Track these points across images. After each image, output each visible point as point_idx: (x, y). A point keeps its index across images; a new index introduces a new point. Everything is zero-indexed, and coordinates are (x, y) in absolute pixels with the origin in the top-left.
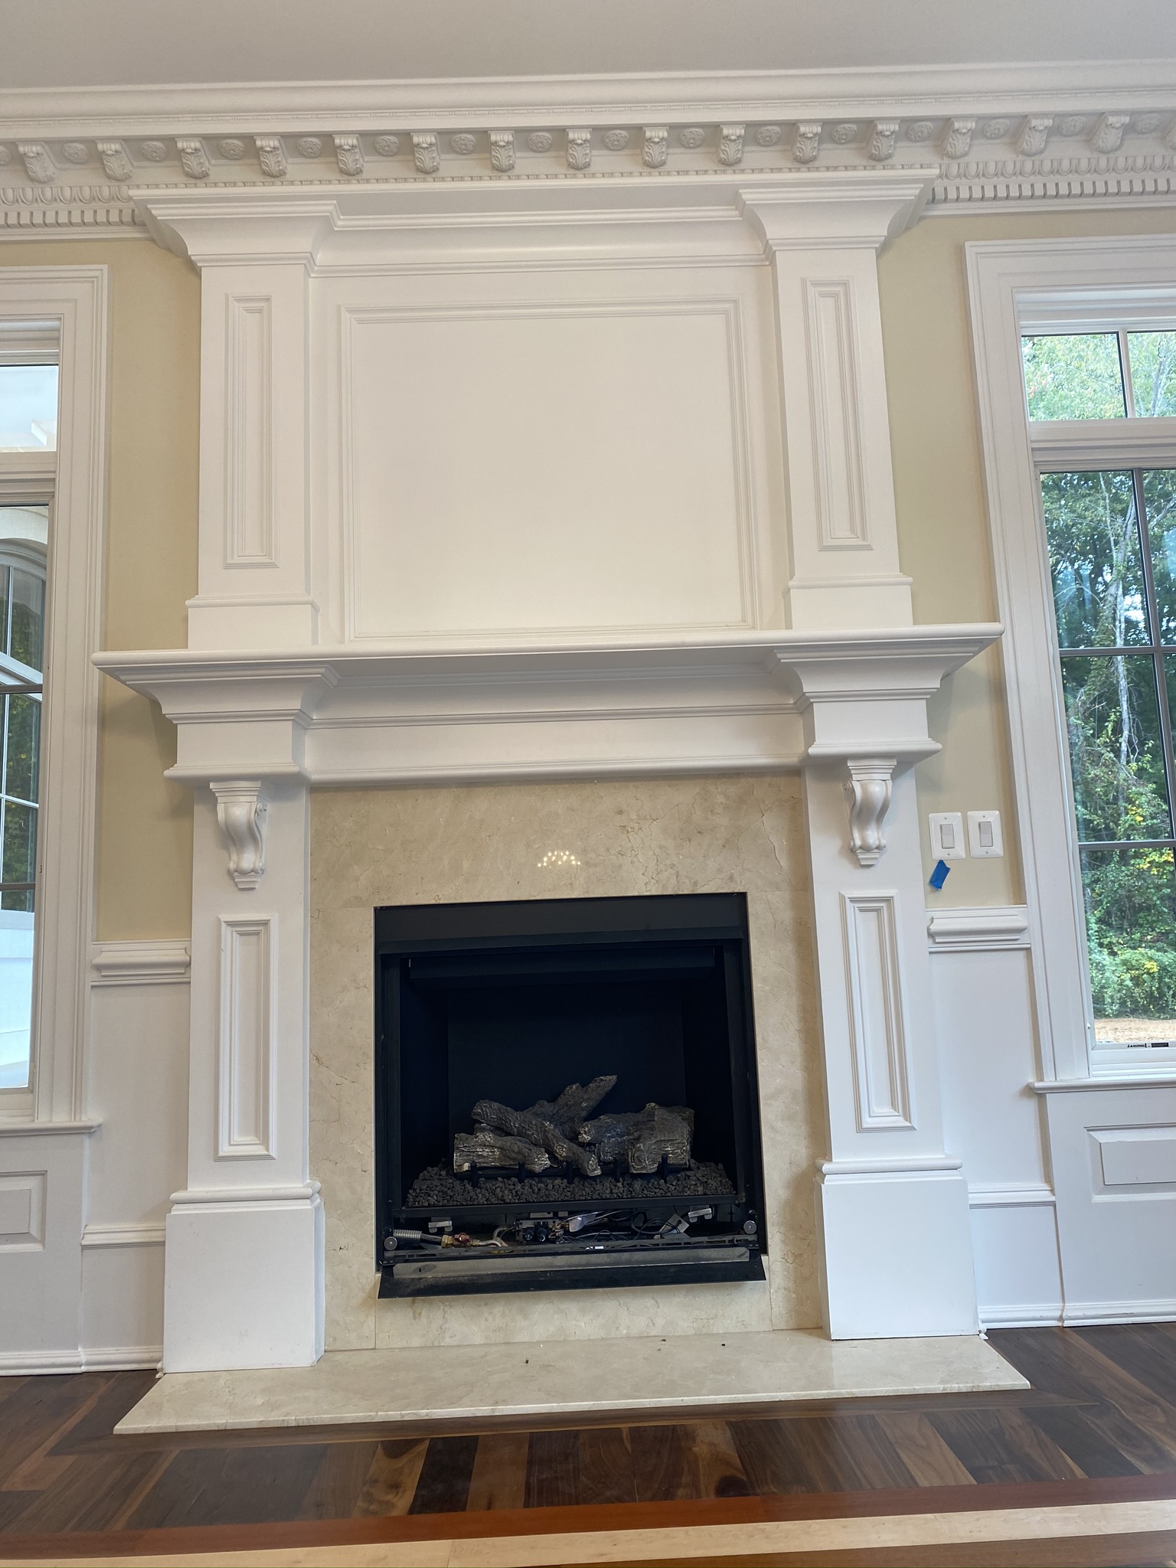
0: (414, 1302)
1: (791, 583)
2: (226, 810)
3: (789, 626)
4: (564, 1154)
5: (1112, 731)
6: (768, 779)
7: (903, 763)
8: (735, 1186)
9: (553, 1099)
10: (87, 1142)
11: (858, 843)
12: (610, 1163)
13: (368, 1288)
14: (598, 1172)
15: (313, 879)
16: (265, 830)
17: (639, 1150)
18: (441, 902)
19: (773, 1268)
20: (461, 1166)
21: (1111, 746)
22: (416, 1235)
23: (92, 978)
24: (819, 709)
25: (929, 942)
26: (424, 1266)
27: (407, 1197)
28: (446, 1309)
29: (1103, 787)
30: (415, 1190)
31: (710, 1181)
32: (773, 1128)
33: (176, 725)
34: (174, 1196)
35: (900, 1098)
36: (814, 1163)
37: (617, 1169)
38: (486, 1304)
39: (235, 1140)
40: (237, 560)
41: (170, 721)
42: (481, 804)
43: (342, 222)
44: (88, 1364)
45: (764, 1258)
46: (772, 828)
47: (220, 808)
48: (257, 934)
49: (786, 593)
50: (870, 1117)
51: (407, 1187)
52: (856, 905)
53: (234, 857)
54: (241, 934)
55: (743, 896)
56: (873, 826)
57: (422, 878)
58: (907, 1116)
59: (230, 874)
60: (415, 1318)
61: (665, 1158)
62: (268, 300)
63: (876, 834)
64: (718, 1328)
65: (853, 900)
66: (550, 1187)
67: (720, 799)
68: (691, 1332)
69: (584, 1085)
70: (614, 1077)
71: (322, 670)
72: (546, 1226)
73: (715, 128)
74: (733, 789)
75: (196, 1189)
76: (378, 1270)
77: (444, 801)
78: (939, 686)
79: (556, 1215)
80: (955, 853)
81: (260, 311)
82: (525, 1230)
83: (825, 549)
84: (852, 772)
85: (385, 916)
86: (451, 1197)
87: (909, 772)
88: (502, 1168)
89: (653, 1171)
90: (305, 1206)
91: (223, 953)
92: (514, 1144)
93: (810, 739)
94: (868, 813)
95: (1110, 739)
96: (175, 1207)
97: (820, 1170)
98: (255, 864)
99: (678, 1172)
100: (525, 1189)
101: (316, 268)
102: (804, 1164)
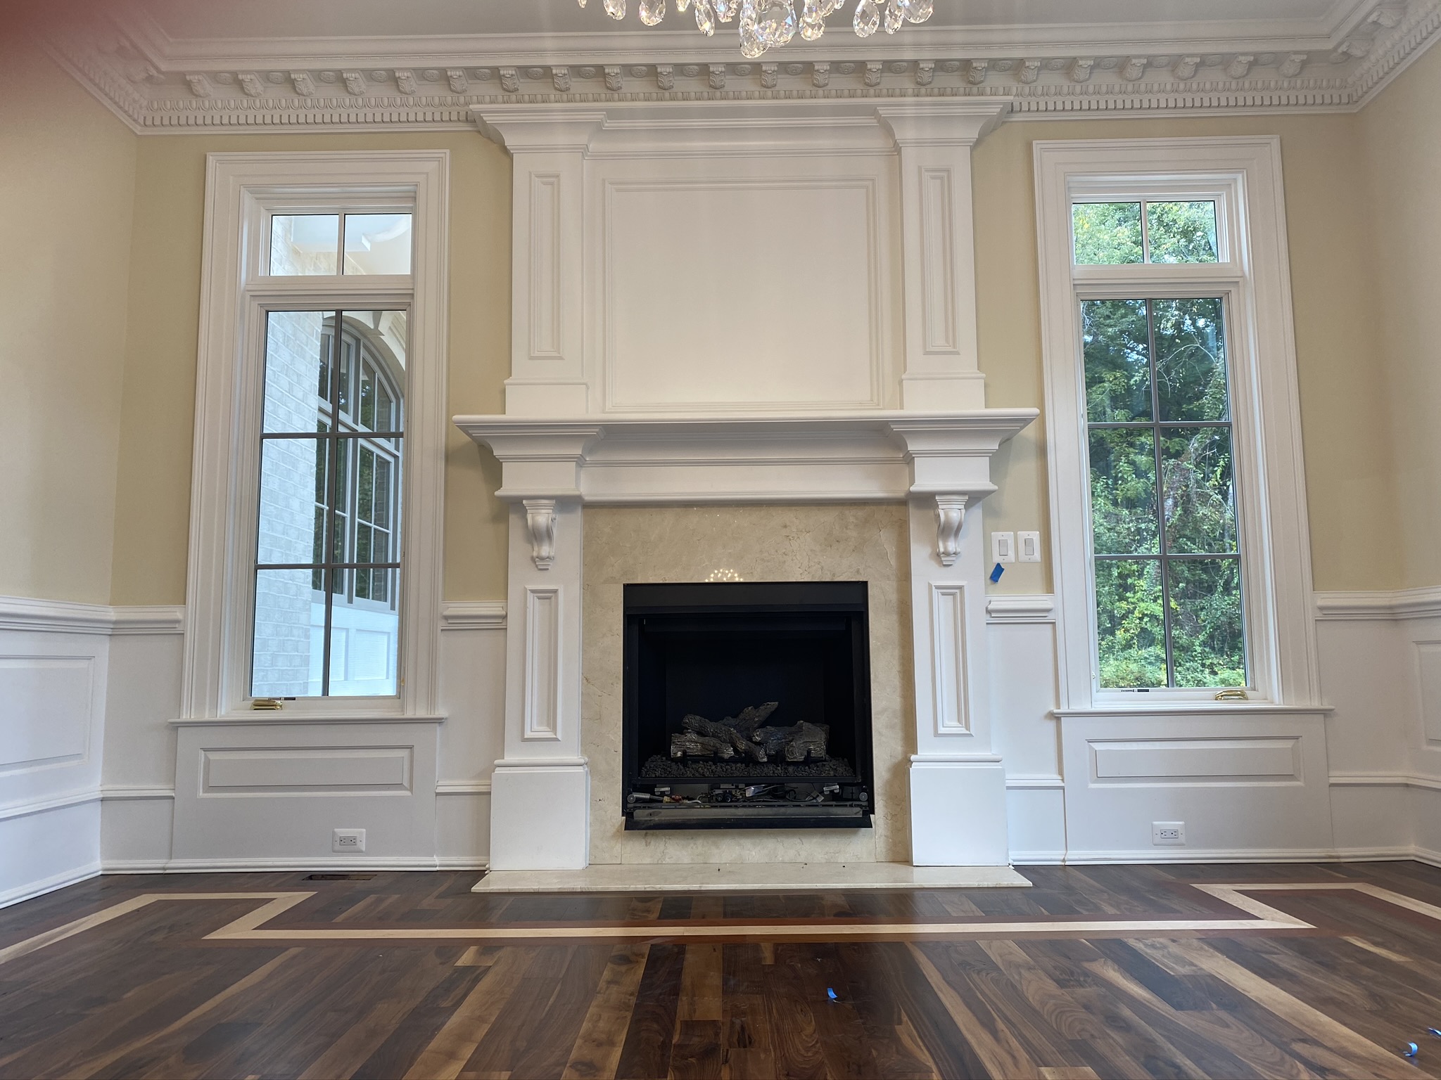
0: (646, 834)
1: (903, 377)
2: (533, 518)
3: (902, 408)
4: (743, 748)
5: (1220, 475)
6: (884, 507)
7: (973, 498)
8: (855, 772)
9: (735, 716)
10: (438, 728)
11: (942, 550)
12: (773, 756)
13: (617, 826)
14: (765, 760)
15: (585, 565)
16: (555, 532)
17: (792, 746)
18: (667, 582)
19: (877, 822)
20: (676, 754)
21: (1218, 488)
22: (647, 796)
23: (442, 624)
24: (918, 462)
25: (987, 618)
26: (654, 812)
27: (641, 772)
28: (667, 840)
29: (1211, 525)
30: (646, 767)
31: (838, 768)
32: (880, 733)
33: (502, 462)
34: (497, 762)
35: (963, 714)
36: (906, 756)
37: (778, 759)
38: (692, 838)
39: (535, 728)
40: (537, 354)
41: (498, 460)
42: (694, 519)
43: (609, 124)
44: (440, 866)
45: (872, 816)
46: (886, 540)
47: (529, 517)
48: (549, 598)
49: (901, 382)
50: (943, 727)
51: (641, 765)
52: (939, 591)
53: (536, 548)
54: (539, 598)
55: (865, 584)
56: (952, 538)
57: (655, 567)
58: (968, 728)
59: (533, 559)
60: (646, 845)
61: (809, 752)
62: (558, 176)
63: (954, 545)
64: (841, 859)
65: (937, 587)
66: (734, 768)
67: (852, 519)
68: (824, 861)
69: (756, 707)
70: (777, 703)
71: (597, 430)
72: (730, 793)
73: (862, 64)
74: (861, 513)
75: (509, 758)
76: (623, 815)
77: (669, 516)
78: (997, 448)
79: (737, 787)
80: (1008, 559)
81: (552, 184)
82: (717, 795)
83: (927, 353)
84: (939, 503)
85: (631, 591)
86: (670, 772)
87: (977, 505)
88: (703, 756)
89: (801, 760)
90: (580, 770)
91: (528, 610)
92: (712, 741)
93: (912, 482)
94: (948, 531)
95: (1219, 483)
96: (497, 769)
97: (910, 760)
98: (549, 553)
99: (818, 762)
100: (718, 769)
101: (589, 153)
102: (900, 757)
